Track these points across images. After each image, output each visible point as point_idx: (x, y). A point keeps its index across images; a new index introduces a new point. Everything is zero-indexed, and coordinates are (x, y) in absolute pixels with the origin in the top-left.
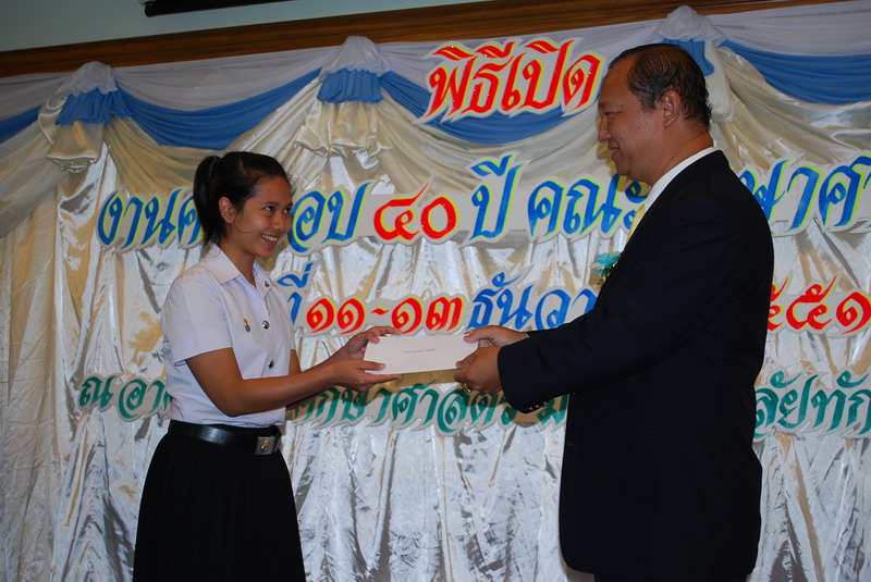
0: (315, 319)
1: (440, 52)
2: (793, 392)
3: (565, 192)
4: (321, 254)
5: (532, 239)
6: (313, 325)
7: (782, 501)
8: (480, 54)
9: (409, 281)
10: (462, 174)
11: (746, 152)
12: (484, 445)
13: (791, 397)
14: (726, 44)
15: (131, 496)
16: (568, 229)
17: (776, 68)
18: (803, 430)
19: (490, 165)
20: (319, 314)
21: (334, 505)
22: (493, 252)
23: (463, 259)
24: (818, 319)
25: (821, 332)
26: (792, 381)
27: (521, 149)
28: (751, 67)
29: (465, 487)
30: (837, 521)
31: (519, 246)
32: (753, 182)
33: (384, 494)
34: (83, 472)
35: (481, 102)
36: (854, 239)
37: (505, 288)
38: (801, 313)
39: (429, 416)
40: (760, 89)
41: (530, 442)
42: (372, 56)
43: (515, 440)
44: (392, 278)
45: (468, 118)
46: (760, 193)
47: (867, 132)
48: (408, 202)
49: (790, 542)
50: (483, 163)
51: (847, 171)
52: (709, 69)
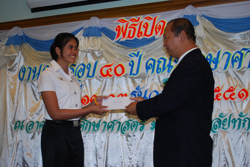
0: (84, 101)
1: (119, 21)
2: (226, 119)
3: (156, 61)
4: (85, 82)
5: (147, 76)
6: (83, 103)
7: (223, 152)
8: (130, 21)
9: (111, 89)
10: (126, 57)
11: (209, 48)
12: (135, 138)
13: (225, 121)
14: (203, 16)
15: (30, 156)
16: (158, 72)
17: (218, 23)
18: (229, 130)
19: (134, 54)
20: (85, 100)
21: (91, 157)
22: (136, 80)
23: (127, 82)
24: (232, 97)
25: (233, 101)
26: (226, 115)
27: (143, 49)
28: (210, 23)
29: (130, 150)
30: (240, 157)
31: (143, 77)
32: (212, 57)
33: (106, 153)
34: (16, 149)
35: (131, 35)
36: (242, 73)
37: (140, 90)
38: (228, 95)
39: (118, 130)
40: (213, 29)
41: (148, 136)
42: (98, 22)
43: (144, 136)
44: (106, 88)
45: (127, 40)
46: (214, 60)
47: (245, 41)
48: (110, 66)
49: (226, 164)
50: (131, 54)
51: (239, 52)
52: (198, 23)
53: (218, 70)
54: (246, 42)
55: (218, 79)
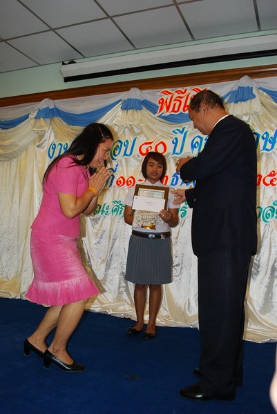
0: (119, 183)
1: (162, 93)
3: (204, 139)
6: (118, 185)
8: (176, 93)
10: (169, 133)
14: (260, 88)
19: (179, 130)
20: (120, 181)
27: (189, 125)
28: (269, 96)
32: (268, 135)
35: (176, 109)
40: (271, 103)
42: (139, 94)
45: (171, 115)
46: (271, 139)
48: (150, 143)
50: (176, 130)
52: (254, 96)
55: (274, 161)
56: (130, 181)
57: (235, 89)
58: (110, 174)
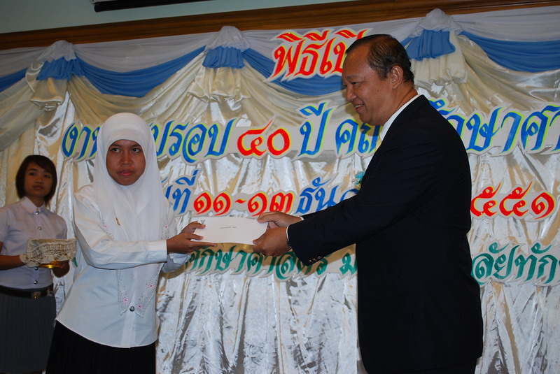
0: (199, 206)
1: (281, 37)
2: (503, 256)
3: (359, 127)
4: (204, 164)
5: (338, 156)
6: (198, 209)
7: (495, 326)
8: (306, 38)
9: (259, 183)
10: (294, 114)
11: (475, 102)
12: (306, 288)
13: (502, 259)
14: (463, 33)
16: (361, 150)
17: (495, 49)
18: (509, 280)
19: (312, 109)
20: (201, 203)
21: (209, 324)
22: (313, 165)
23: (294, 168)
24: (519, 209)
25: (521, 218)
26: (503, 249)
27: (332, 99)
28: (479, 48)
29: (293, 314)
30: (531, 339)
31: (329, 160)
32: (479, 121)
33: (241, 318)
35: (307, 69)
36: (543, 159)
38: (509, 205)
39: (271, 269)
40: (485, 62)
41: (334, 286)
42: (238, 39)
43: (325, 285)
44: (249, 181)
45: (298, 79)
46: (484, 129)
47: (553, 90)
48: (259, 132)
49: (500, 352)
50: (307, 108)
51: (539, 115)
52: (452, 49)
53: (490, 151)
54: (553, 94)
55: (490, 169)
56: (221, 203)
57: (417, 33)
58: (182, 188)
